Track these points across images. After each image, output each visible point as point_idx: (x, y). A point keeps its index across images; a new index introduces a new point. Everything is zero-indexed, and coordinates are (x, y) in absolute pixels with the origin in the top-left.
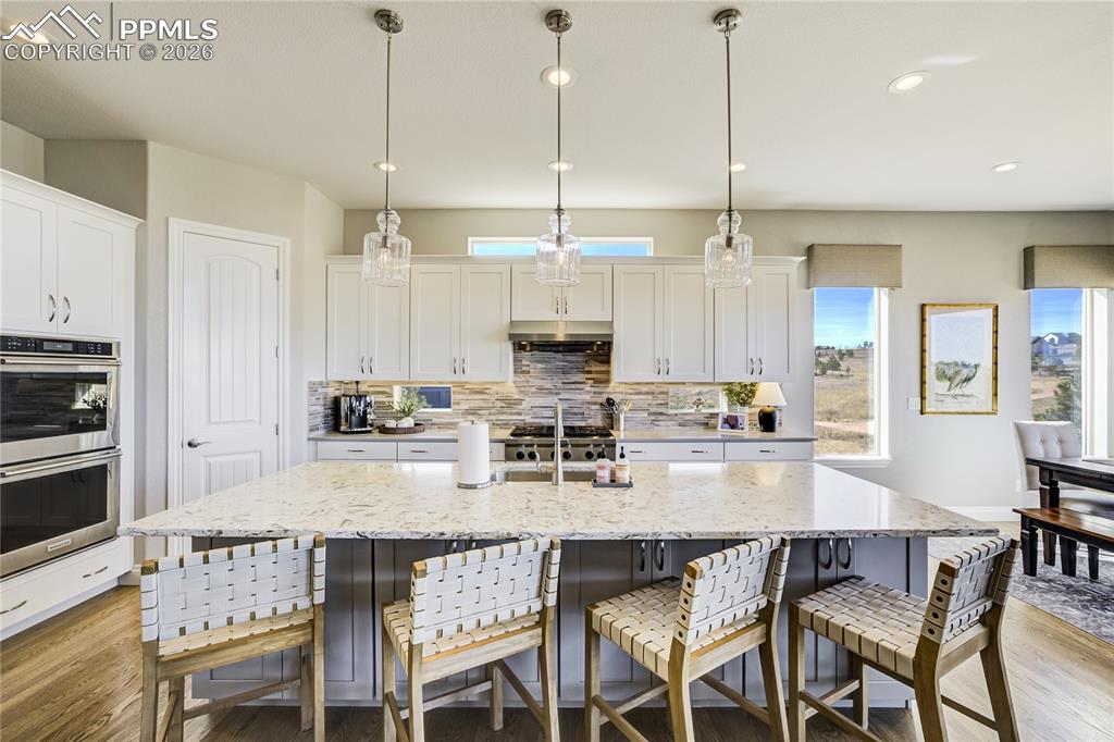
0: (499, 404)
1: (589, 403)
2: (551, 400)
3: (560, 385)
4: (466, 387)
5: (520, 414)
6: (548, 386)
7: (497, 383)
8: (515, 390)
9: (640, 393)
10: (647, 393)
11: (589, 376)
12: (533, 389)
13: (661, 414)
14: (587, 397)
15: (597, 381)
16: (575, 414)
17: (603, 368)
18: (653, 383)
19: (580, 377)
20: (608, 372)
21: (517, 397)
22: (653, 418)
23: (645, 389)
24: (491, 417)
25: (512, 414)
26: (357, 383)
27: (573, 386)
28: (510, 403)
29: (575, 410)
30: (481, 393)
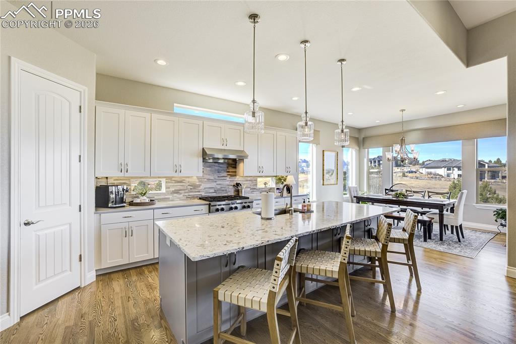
0: (189, 187)
1: (228, 185)
2: (213, 185)
3: (217, 177)
4: (173, 179)
5: (199, 192)
6: (212, 178)
7: (189, 177)
8: (197, 181)
9: (247, 181)
10: (250, 181)
11: (228, 173)
12: (206, 180)
13: (255, 189)
14: (228, 183)
15: (232, 176)
16: (223, 190)
17: (234, 170)
18: (251, 176)
19: (225, 174)
20: (235, 172)
21: (198, 184)
22: (252, 190)
23: (249, 179)
24: (186, 194)
25: (195, 192)
26: (107, 178)
27: (222, 178)
28: (194, 187)
29: (223, 189)
30: (181, 182)
